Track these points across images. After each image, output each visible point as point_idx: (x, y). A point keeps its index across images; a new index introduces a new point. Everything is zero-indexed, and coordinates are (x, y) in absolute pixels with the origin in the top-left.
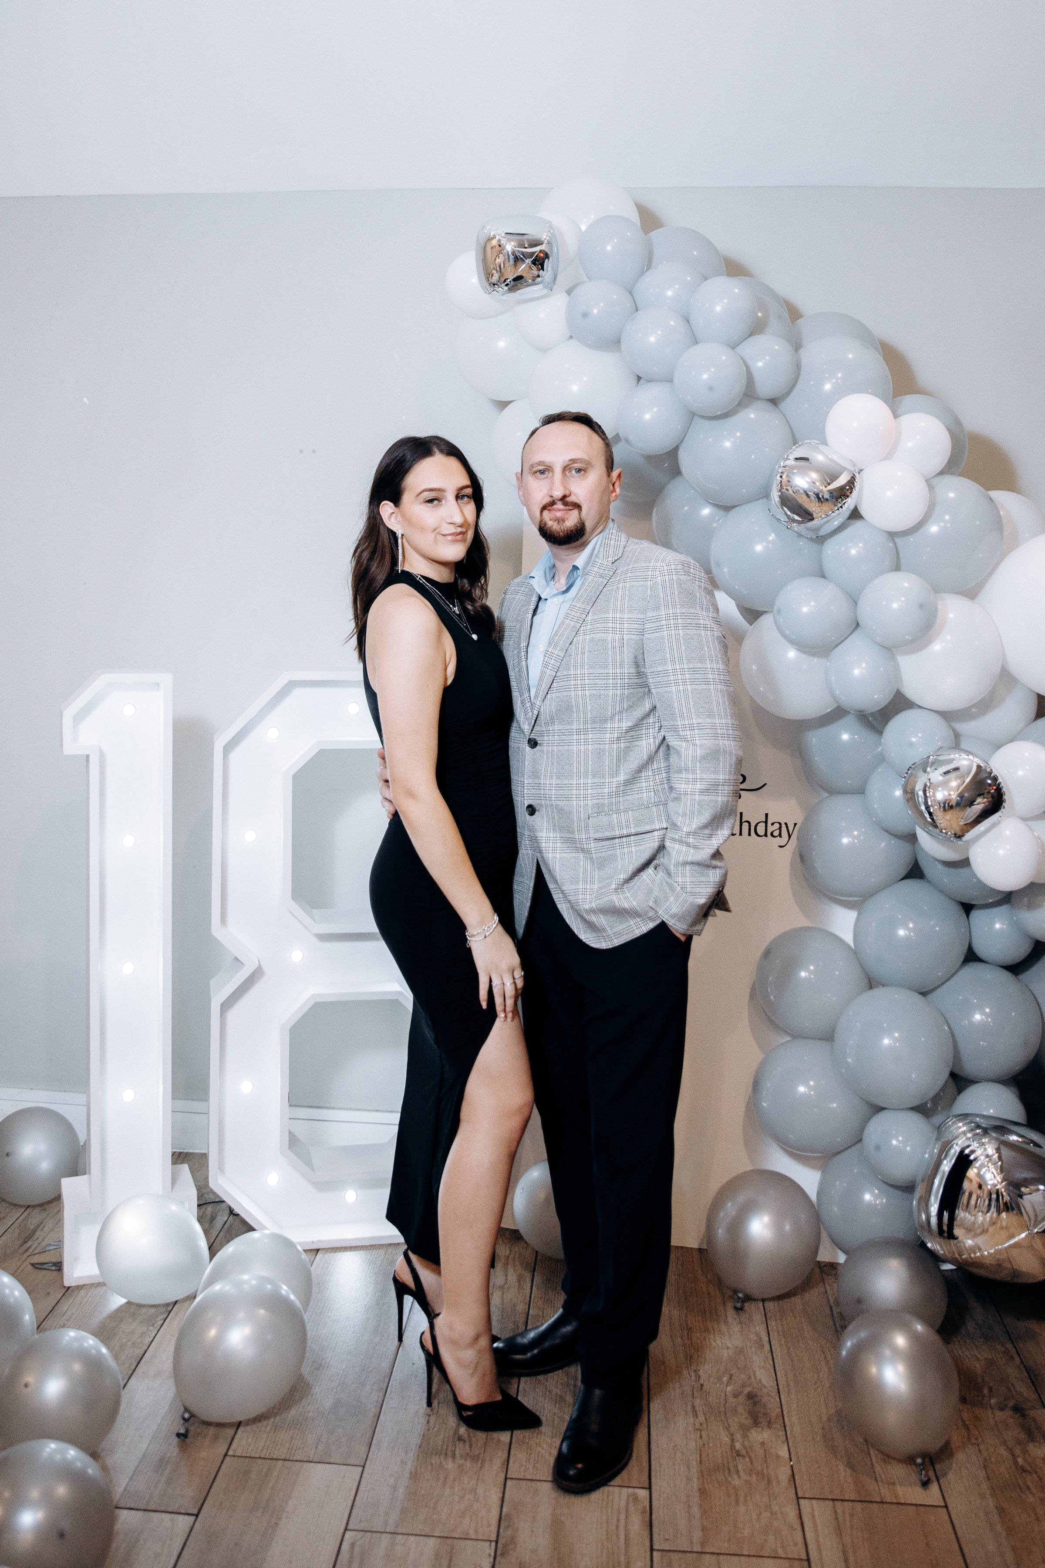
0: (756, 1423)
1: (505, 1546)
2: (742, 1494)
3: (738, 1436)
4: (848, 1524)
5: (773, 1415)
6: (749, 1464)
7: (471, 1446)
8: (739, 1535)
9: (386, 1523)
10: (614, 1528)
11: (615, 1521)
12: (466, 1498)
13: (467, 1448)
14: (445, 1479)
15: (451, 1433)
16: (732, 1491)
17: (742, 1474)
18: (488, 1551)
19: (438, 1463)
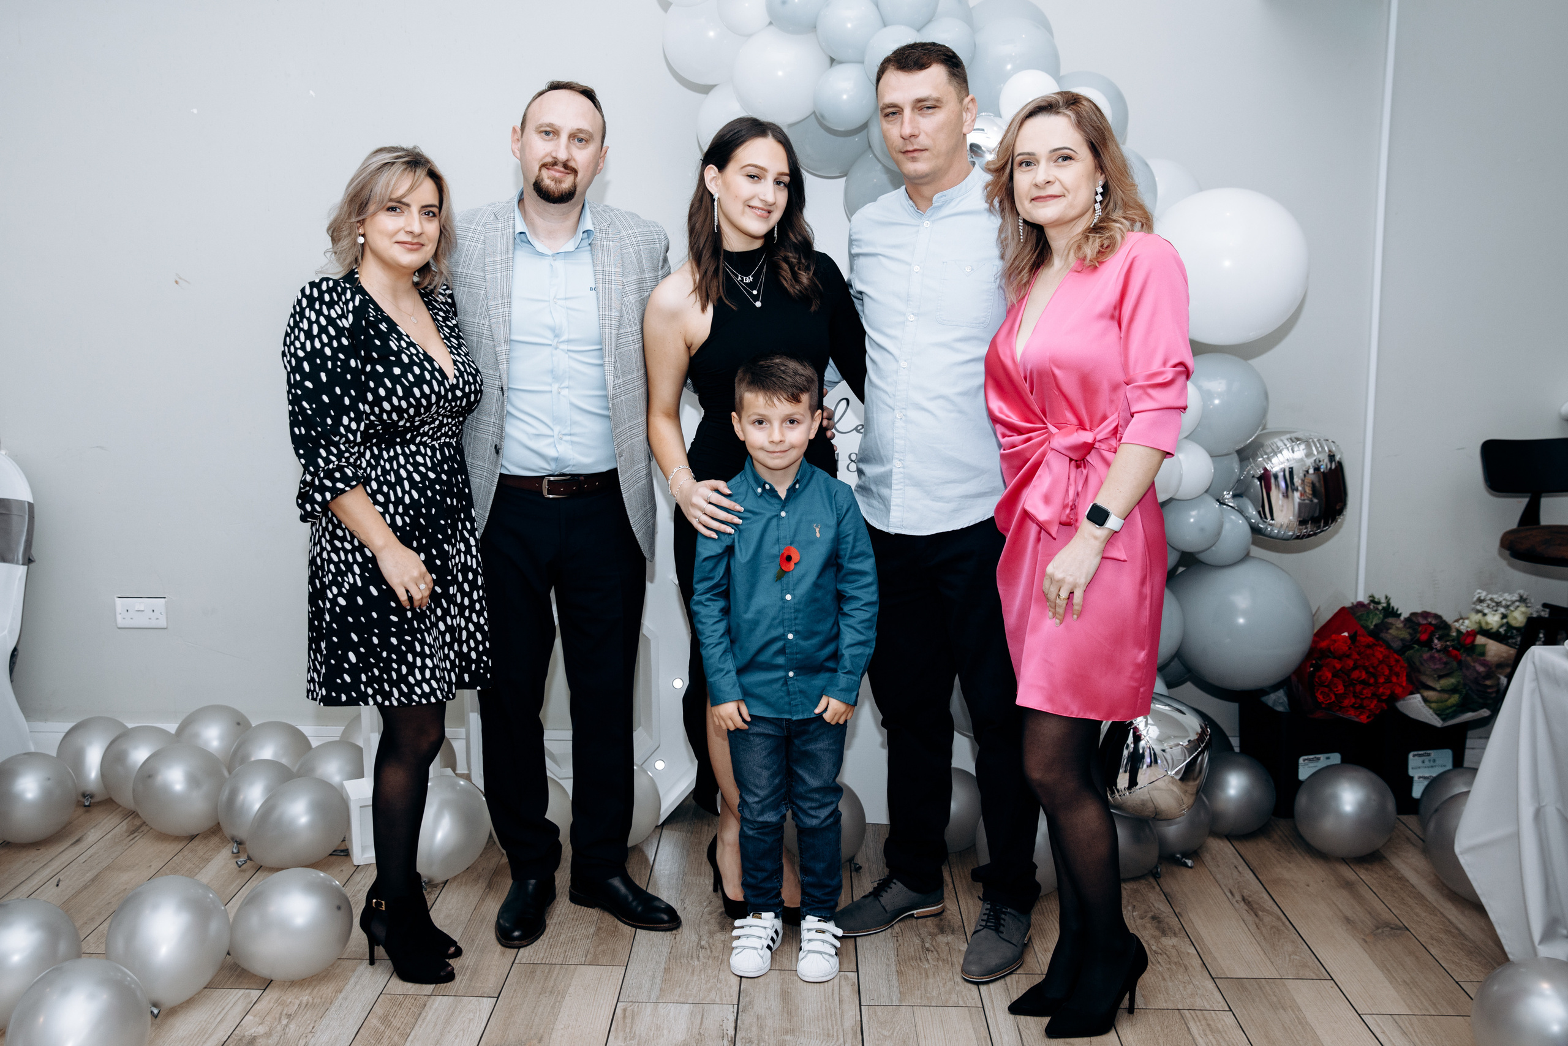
0: (942, 930)
1: (745, 1007)
2: (930, 973)
3: (928, 939)
4: (1015, 987)
5: (956, 927)
6: (937, 956)
7: (711, 951)
8: (928, 995)
9: (650, 997)
10: (830, 994)
11: (830, 990)
12: (711, 981)
13: (709, 953)
14: (693, 971)
15: (695, 944)
16: (923, 972)
17: (930, 961)
18: (732, 1010)
19: (686, 962)
